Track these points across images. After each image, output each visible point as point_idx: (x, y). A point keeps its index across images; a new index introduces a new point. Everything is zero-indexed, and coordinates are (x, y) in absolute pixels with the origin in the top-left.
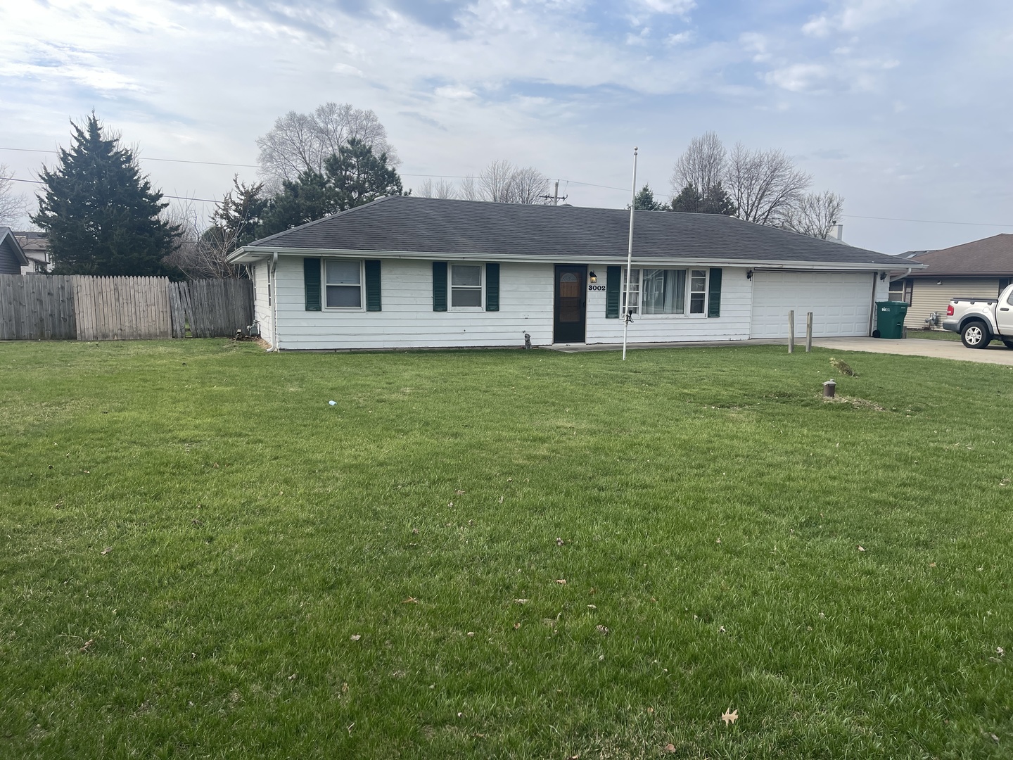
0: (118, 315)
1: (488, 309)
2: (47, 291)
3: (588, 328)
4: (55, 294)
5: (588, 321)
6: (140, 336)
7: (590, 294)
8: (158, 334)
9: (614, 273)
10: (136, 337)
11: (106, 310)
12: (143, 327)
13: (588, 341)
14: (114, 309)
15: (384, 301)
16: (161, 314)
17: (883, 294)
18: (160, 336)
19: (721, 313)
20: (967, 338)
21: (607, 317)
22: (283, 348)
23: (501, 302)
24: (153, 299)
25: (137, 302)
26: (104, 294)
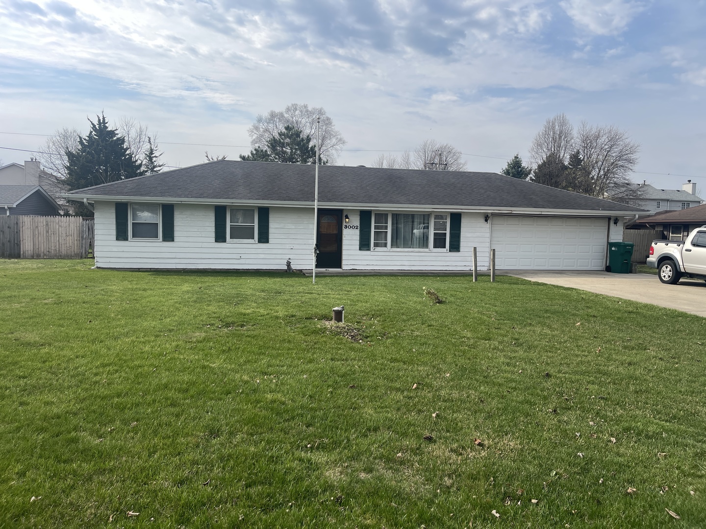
0: (48, 242)
1: (260, 241)
2: (7, 225)
3: (344, 257)
4: (12, 228)
5: (344, 253)
6: (61, 256)
7: (345, 232)
8: (73, 255)
9: (365, 216)
10: (58, 257)
11: (40, 238)
12: (63, 250)
13: (345, 267)
14: (45, 238)
15: (176, 234)
16: (76, 241)
17: (618, 235)
18: (74, 257)
19: (462, 249)
20: (662, 274)
21: (360, 249)
22: (99, 266)
23: (271, 236)
24: (70, 232)
25: (60, 233)
26: (39, 228)
